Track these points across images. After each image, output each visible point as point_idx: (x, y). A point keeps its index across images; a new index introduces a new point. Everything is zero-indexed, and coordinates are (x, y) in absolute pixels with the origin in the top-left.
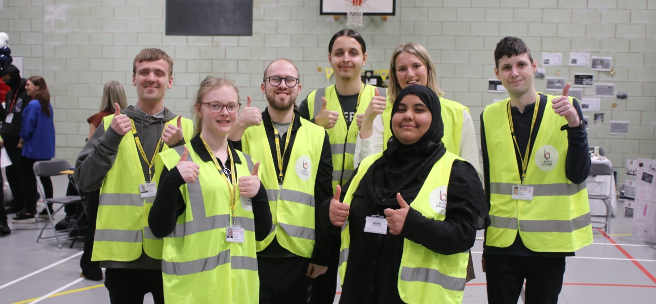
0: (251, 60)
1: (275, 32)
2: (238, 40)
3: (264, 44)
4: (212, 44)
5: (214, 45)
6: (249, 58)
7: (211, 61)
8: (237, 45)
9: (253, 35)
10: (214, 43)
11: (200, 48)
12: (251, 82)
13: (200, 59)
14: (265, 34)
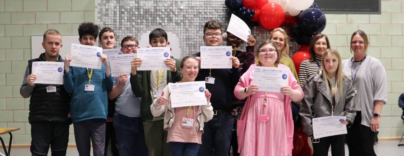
0: (380, 35)
1: (400, 11)
2: (369, 17)
3: (391, 21)
4: (347, 21)
5: (349, 22)
6: (379, 33)
7: (346, 36)
8: (369, 22)
9: (382, 13)
10: (348, 21)
11: (336, 25)
12: (381, 54)
13: (336, 35)
14: (391, 13)
